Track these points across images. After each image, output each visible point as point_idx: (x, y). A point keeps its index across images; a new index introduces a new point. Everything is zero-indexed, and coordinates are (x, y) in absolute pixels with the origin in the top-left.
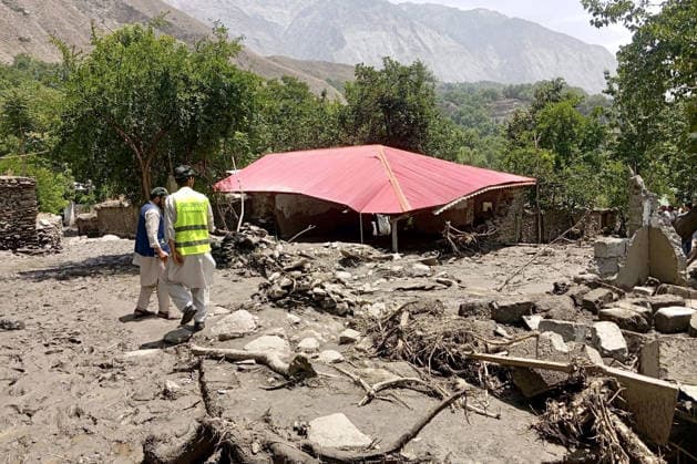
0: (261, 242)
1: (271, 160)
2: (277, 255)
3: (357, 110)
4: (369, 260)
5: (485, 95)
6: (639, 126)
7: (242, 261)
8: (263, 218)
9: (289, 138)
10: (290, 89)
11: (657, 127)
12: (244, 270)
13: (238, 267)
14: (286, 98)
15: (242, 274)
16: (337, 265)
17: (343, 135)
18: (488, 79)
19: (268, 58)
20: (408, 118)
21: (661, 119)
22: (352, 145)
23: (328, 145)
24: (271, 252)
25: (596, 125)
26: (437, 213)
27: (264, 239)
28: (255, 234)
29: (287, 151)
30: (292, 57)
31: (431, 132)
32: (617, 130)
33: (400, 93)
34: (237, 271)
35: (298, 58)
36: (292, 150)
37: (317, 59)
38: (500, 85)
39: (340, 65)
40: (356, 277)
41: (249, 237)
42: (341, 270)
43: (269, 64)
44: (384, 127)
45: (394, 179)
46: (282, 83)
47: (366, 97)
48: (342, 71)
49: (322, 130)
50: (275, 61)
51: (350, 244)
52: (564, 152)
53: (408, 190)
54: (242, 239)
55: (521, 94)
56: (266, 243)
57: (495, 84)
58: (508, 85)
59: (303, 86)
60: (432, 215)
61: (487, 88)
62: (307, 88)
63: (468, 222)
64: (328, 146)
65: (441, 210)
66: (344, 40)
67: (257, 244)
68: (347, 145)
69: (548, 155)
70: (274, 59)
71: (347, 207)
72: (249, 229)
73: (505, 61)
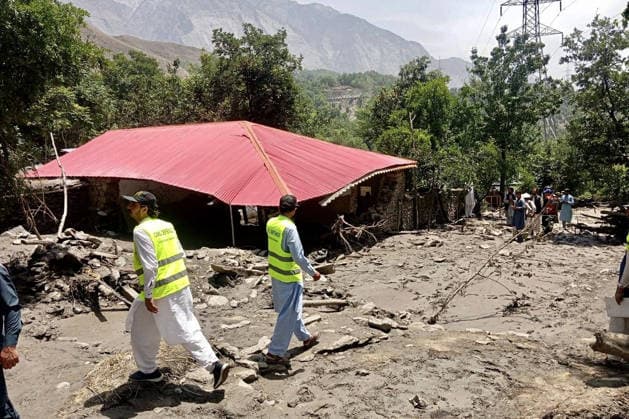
0: (92, 256)
1: (115, 137)
2: (116, 275)
3: (215, 82)
4: (250, 274)
5: (323, 81)
6: (508, 106)
7: (61, 289)
8: (103, 210)
9: (137, 112)
10: (139, 64)
11: (525, 108)
12: (63, 305)
13: (53, 300)
14: (134, 73)
15: (58, 313)
16: (207, 286)
17: (200, 110)
18: (324, 67)
19: (116, 37)
20: (274, 92)
21: (527, 100)
22: (212, 121)
23: (183, 120)
24: (106, 272)
25: (465, 105)
26: (325, 204)
27: (96, 252)
28: (81, 244)
29: (134, 127)
30: (141, 38)
31: (298, 109)
32: (482, 111)
33: (265, 64)
34: (50, 308)
35: (146, 39)
36: (140, 126)
37: (166, 41)
38: (334, 73)
39: (189, 48)
40: (234, 303)
41: (73, 251)
42: (212, 293)
43: (117, 44)
44: (248, 102)
45: (270, 163)
46: (129, 58)
47: (226, 68)
48: (190, 54)
49: (175, 104)
50: (123, 40)
51: (222, 251)
52: (437, 132)
53: (288, 176)
54: (61, 255)
55: (354, 82)
56: (98, 257)
57: (330, 72)
58: (342, 73)
59: (152, 62)
60: (320, 206)
61: (324, 75)
62: (157, 66)
63: (352, 211)
64: (183, 122)
65: (329, 201)
66: (192, 25)
67: (85, 261)
68: (206, 121)
69: (423, 135)
70: (121, 38)
71: (213, 198)
72: (73, 238)
73: (338, 52)
